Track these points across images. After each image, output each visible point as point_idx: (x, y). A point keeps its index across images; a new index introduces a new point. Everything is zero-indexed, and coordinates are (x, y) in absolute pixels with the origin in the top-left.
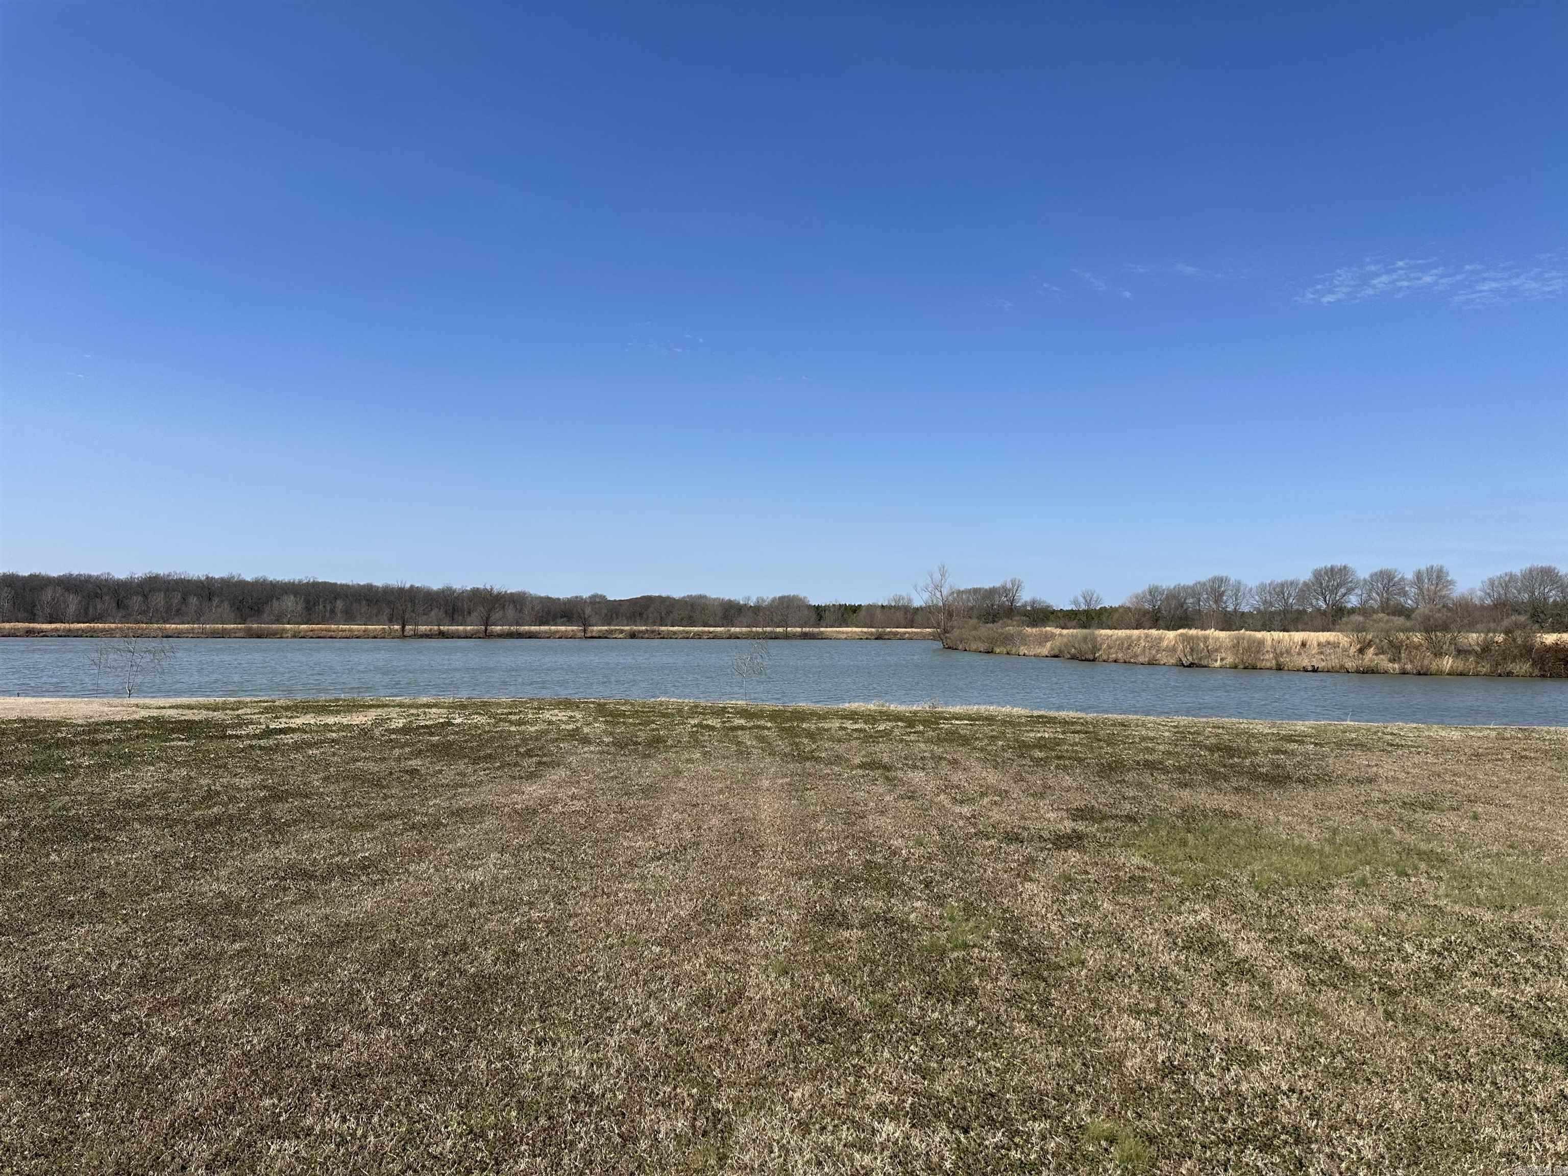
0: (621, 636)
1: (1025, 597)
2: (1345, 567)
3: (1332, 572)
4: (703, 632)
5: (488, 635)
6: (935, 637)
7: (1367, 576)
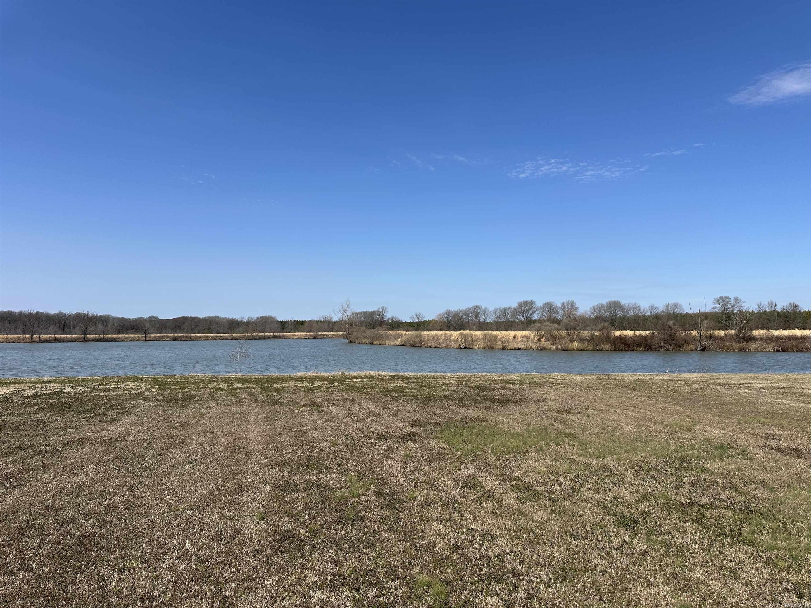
0: (167, 339)
2: (532, 301)
3: (526, 303)
4: (217, 337)
5: (85, 340)
6: (344, 337)
7: (541, 305)
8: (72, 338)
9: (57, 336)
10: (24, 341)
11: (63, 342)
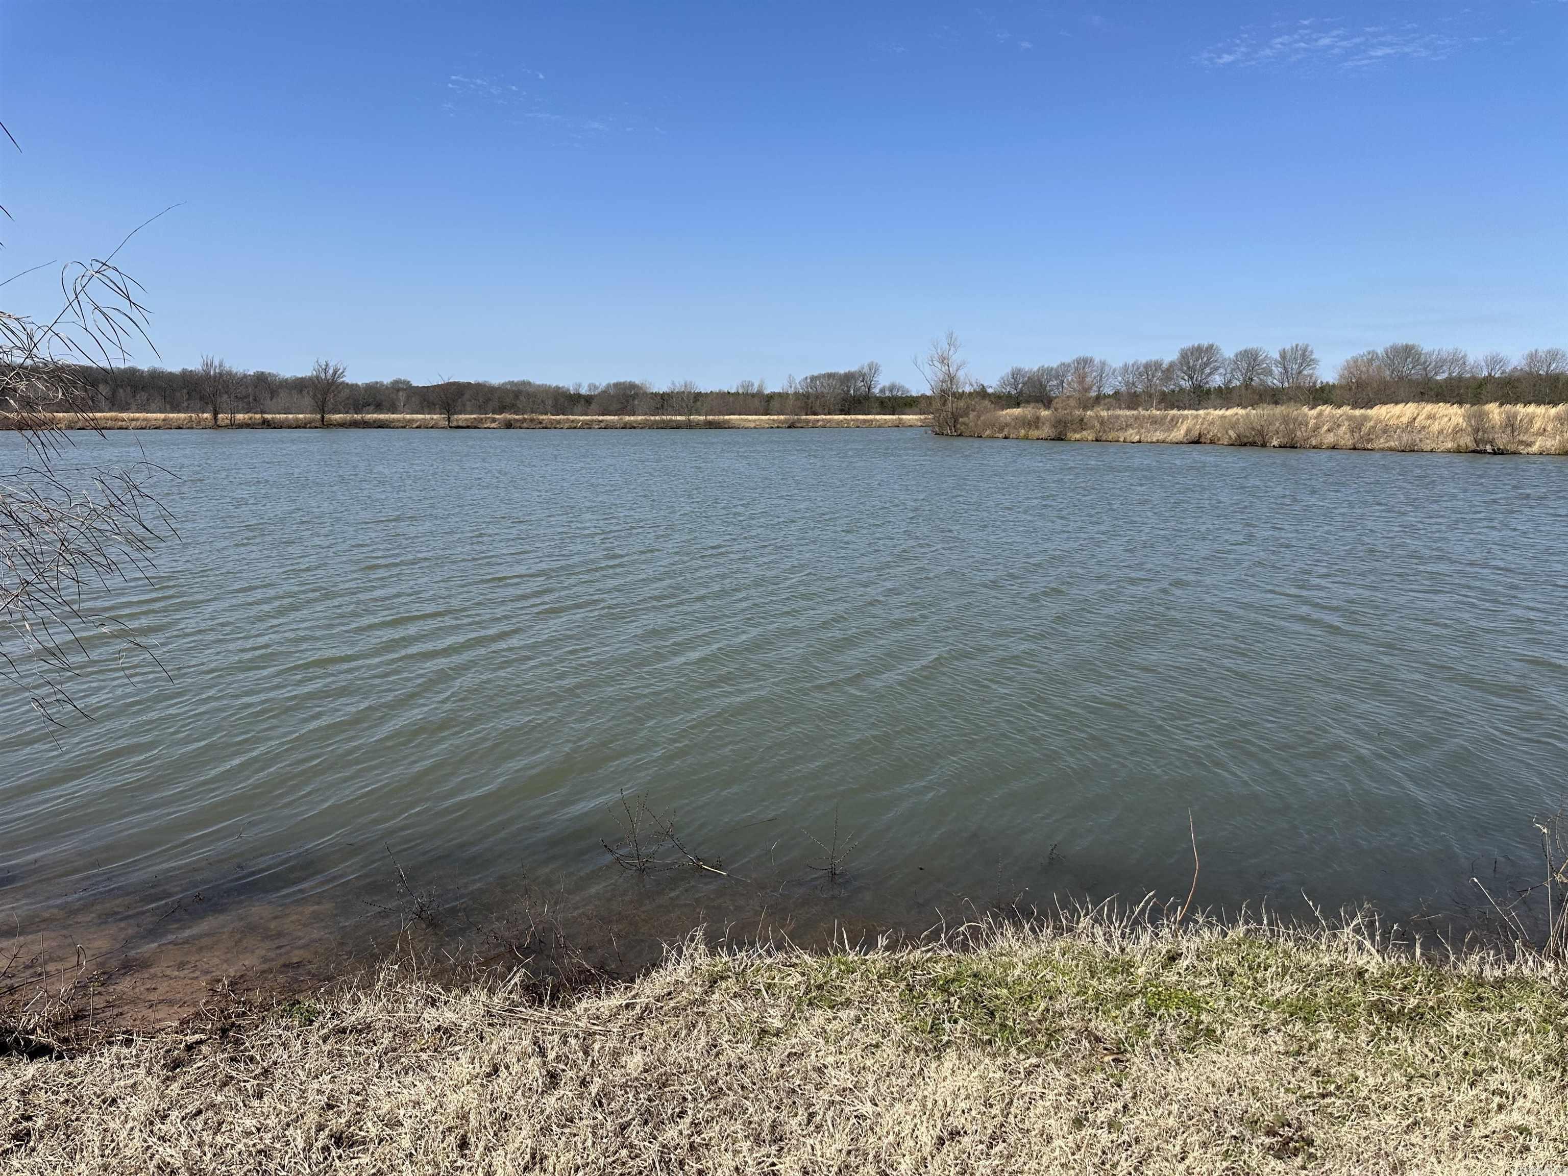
0: (493, 425)
1: (881, 383)
2: (1211, 347)
3: (1198, 351)
4: (592, 421)
5: (325, 425)
7: (1232, 356)
8: (297, 420)
9: (266, 416)
10: (200, 425)
11: (281, 427)
